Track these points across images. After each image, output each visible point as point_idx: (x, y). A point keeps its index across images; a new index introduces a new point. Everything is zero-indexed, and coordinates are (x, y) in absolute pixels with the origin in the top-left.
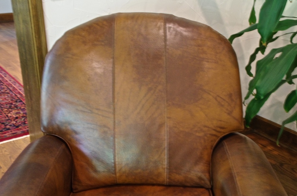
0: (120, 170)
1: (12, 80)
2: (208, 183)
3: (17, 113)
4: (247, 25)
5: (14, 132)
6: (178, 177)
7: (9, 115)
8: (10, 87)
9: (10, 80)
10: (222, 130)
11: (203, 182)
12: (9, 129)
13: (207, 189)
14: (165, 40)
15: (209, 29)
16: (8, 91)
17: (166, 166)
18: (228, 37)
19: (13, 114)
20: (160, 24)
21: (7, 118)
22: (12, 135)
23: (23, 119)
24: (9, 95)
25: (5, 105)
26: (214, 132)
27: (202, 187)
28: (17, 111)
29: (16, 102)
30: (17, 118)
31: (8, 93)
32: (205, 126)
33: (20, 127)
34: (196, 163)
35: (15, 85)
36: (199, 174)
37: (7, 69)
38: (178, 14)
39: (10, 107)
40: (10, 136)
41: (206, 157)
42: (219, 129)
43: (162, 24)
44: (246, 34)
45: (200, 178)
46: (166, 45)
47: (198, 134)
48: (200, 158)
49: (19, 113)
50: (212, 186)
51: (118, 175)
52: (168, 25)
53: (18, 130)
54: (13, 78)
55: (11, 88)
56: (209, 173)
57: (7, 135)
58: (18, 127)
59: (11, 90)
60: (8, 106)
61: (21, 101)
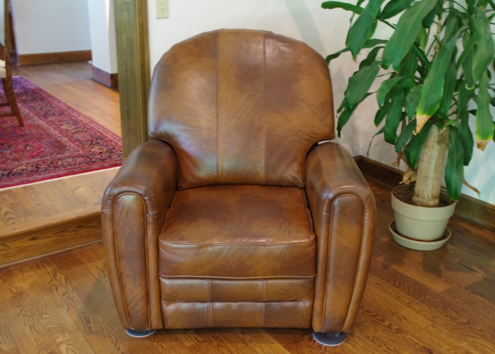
0: (222, 169)
1: (88, 120)
2: (301, 181)
3: (100, 149)
4: (344, 47)
5: (101, 164)
6: (275, 176)
7: (92, 150)
8: (86, 126)
9: (86, 120)
10: (315, 136)
11: (296, 181)
12: (95, 162)
13: (301, 188)
14: (264, 53)
15: (304, 45)
16: (86, 130)
17: (264, 166)
18: (325, 57)
19: (96, 149)
20: (261, 39)
21: (91, 153)
22: (100, 167)
23: (108, 154)
24: (88, 133)
25: (86, 143)
26: (308, 137)
27: (296, 186)
28: (99, 147)
29: (97, 139)
30: (101, 153)
31: (86, 132)
32: (300, 131)
33: (106, 160)
34: (290, 164)
35: (92, 124)
36: (294, 174)
37: (80, 110)
38: (276, 32)
39: (91, 144)
40: (98, 167)
41: (300, 159)
42: (312, 135)
43: (262, 39)
44: (342, 54)
45: (294, 178)
46: (265, 58)
47: (292, 138)
48: (295, 160)
49: (103, 149)
50: (305, 186)
51: (220, 173)
52: (267, 40)
53: (105, 163)
54: (89, 118)
55: (88, 127)
56: (303, 174)
57: (94, 166)
58: (104, 160)
59: (88, 129)
60: (89, 143)
61: (101, 139)
